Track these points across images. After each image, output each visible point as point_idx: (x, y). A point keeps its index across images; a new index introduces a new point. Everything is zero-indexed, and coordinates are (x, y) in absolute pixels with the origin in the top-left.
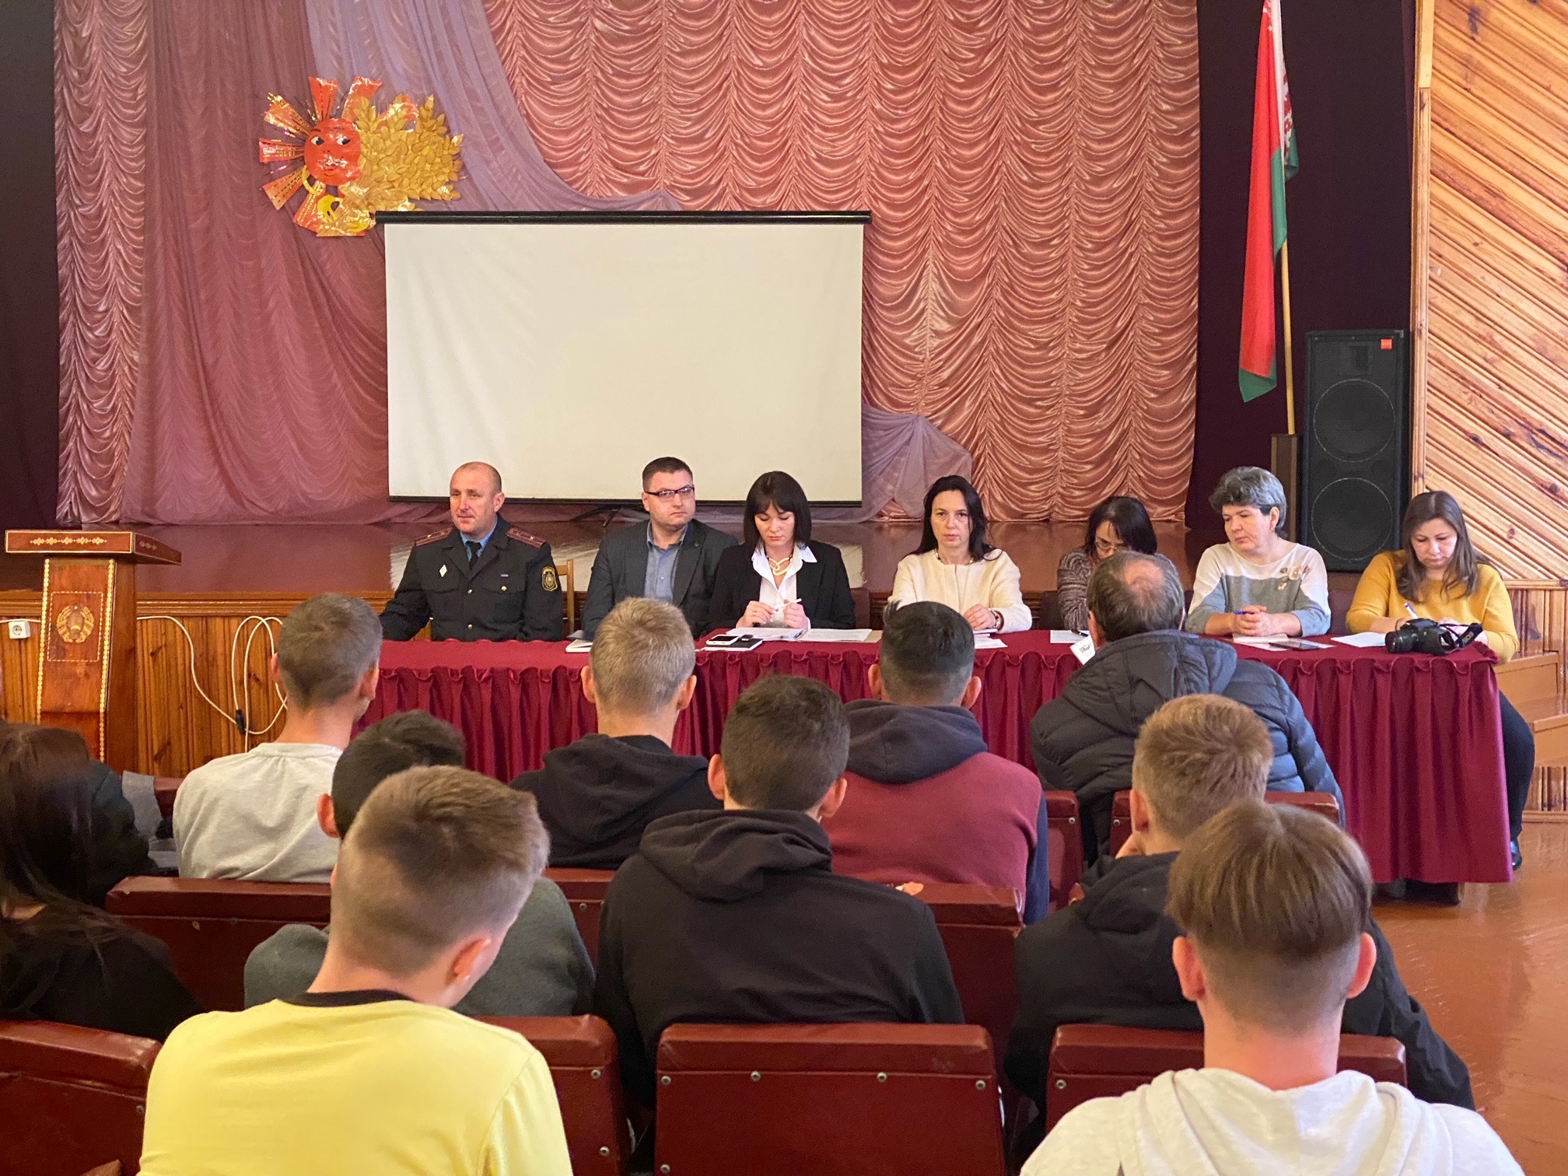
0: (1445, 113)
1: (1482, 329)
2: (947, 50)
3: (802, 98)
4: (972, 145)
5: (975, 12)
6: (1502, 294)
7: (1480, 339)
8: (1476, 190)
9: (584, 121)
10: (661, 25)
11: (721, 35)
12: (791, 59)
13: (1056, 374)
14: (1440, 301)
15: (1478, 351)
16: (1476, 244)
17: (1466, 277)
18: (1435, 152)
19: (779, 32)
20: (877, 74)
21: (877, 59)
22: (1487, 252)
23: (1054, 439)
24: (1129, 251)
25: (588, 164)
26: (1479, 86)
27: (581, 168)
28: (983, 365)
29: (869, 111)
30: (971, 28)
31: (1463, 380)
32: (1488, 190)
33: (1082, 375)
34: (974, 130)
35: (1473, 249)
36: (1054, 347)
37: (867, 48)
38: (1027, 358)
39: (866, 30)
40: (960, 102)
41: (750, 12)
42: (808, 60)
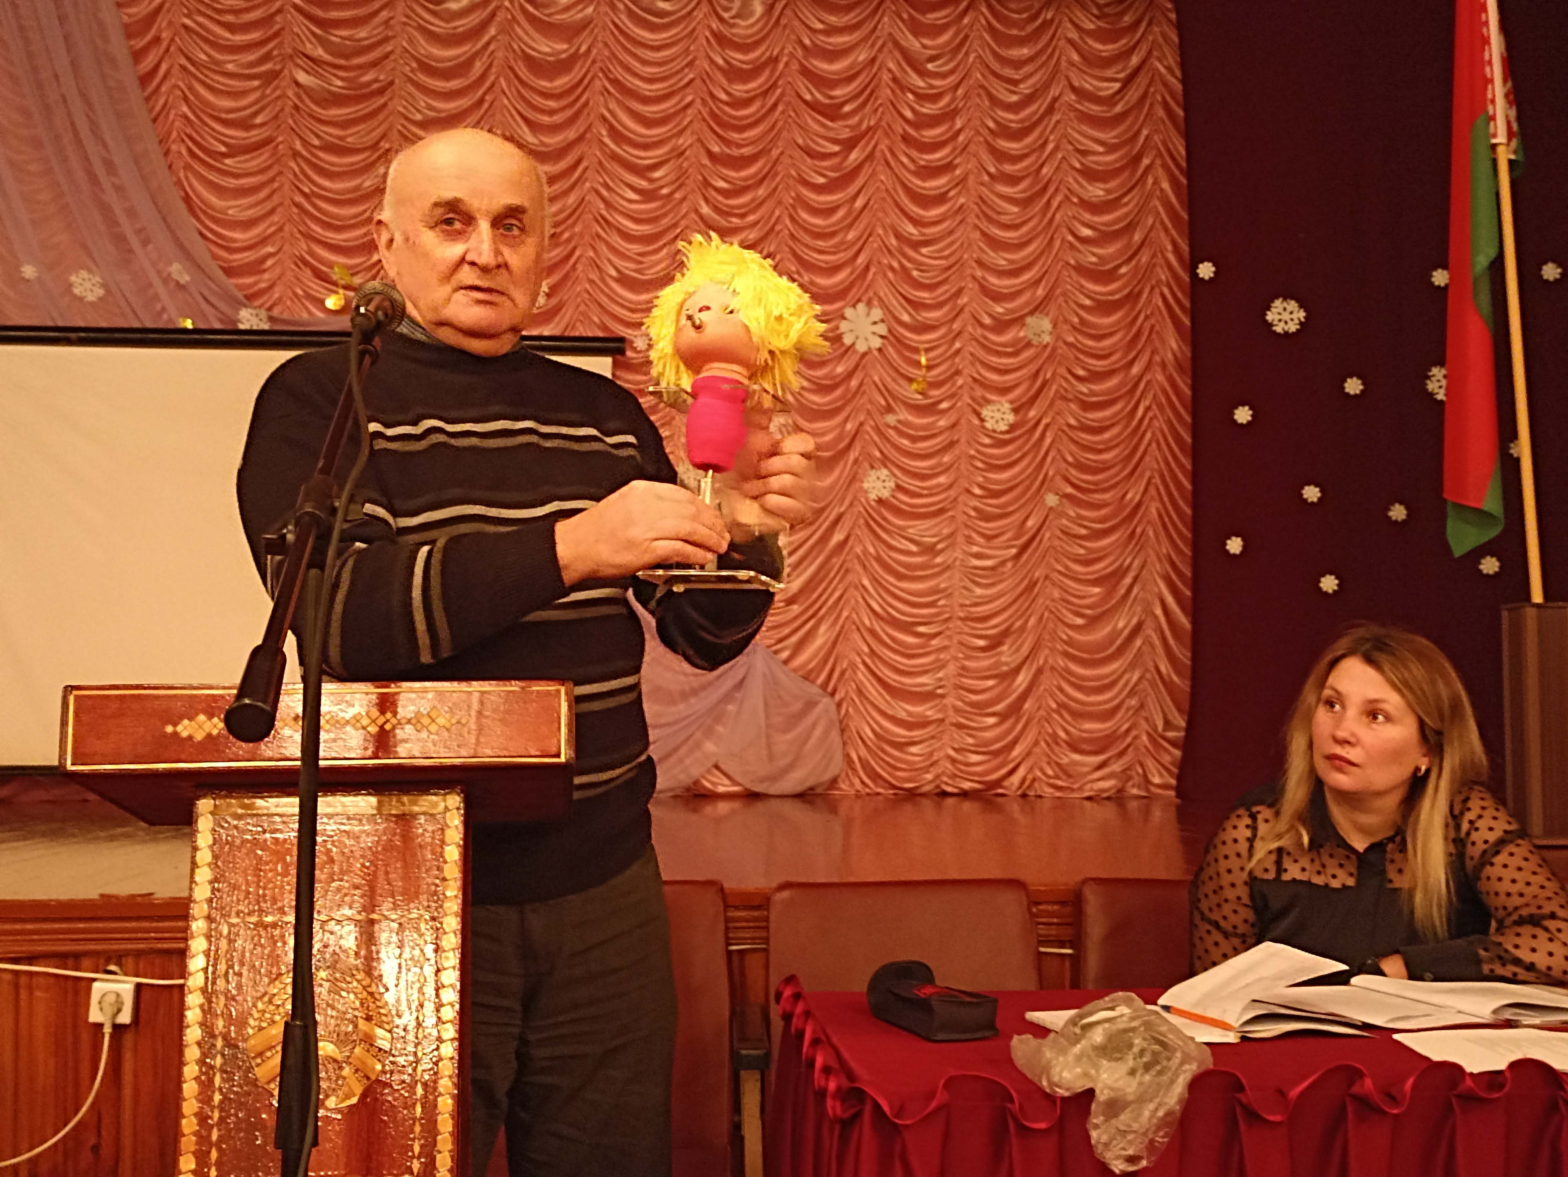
2: (800, 141)
3: (597, 192)
4: (835, 269)
5: (837, 92)
9: (272, 211)
10: (392, 83)
11: (481, 101)
12: (580, 138)
13: (946, 589)
19: (563, 102)
20: (704, 166)
21: (703, 144)
23: (941, 679)
24: (1044, 422)
25: (278, 270)
27: (266, 276)
28: (847, 571)
29: (693, 216)
30: (832, 112)
33: (979, 591)
36: (941, 551)
37: (688, 132)
38: (907, 566)
39: (689, 105)
40: (816, 211)
41: (523, 72)
42: (607, 140)
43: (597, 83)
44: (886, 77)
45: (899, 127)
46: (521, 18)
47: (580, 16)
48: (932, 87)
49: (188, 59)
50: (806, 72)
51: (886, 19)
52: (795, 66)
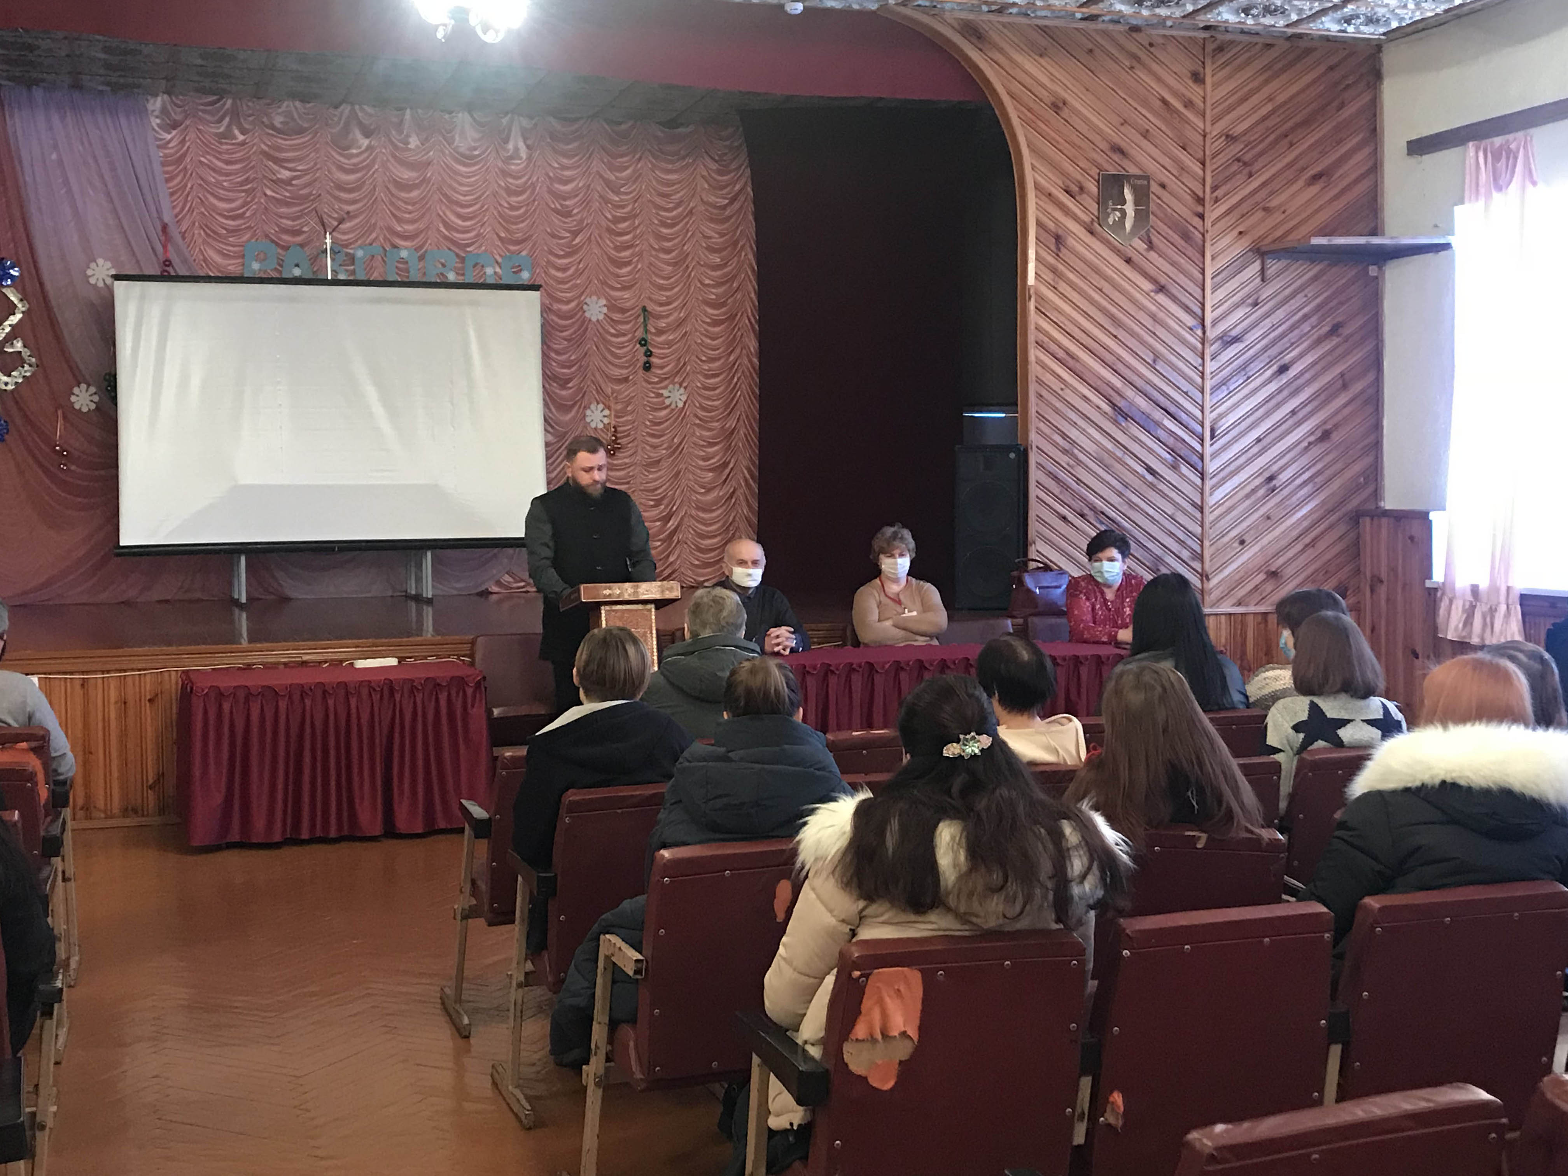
0: (1042, 302)
1: (1067, 446)
2: (549, 230)
4: (568, 302)
5: (567, 203)
6: (1078, 423)
7: (1065, 452)
8: (1061, 354)
11: (371, 206)
12: (427, 228)
13: (633, 475)
14: (1042, 425)
15: (1064, 459)
16: (1062, 389)
17: (1057, 411)
18: (1038, 328)
19: (418, 208)
20: (497, 245)
21: (496, 233)
22: (1069, 395)
26: (1063, 287)
30: (566, 213)
31: (1056, 478)
32: (1068, 353)
33: (650, 475)
34: (570, 289)
35: (1060, 392)
37: (487, 224)
39: (487, 210)
40: (558, 269)
41: (394, 190)
42: (442, 229)
43: (436, 197)
44: (596, 196)
45: (604, 223)
46: (390, 158)
47: (426, 157)
48: (622, 200)
49: (202, 179)
50: (551, 192)
51: (595, 162)
52: (545, 189)
